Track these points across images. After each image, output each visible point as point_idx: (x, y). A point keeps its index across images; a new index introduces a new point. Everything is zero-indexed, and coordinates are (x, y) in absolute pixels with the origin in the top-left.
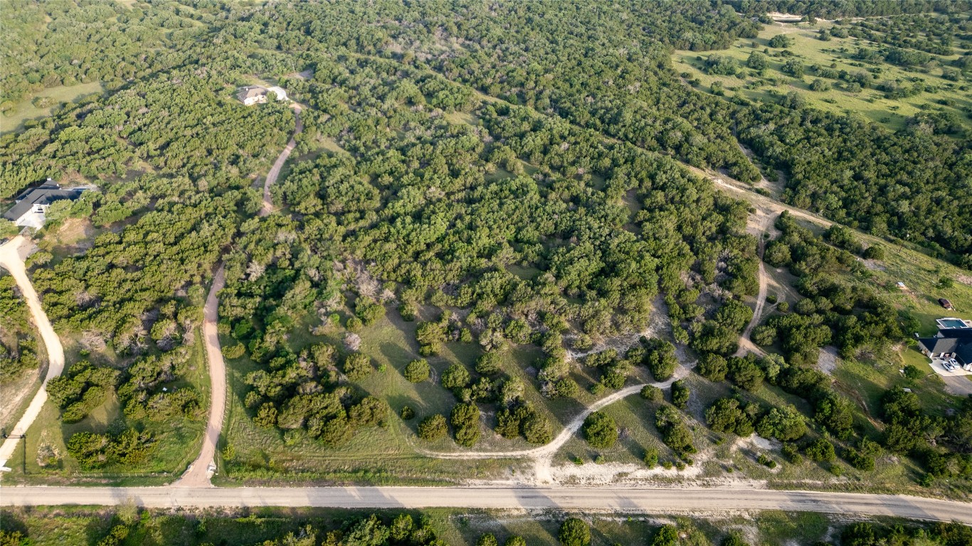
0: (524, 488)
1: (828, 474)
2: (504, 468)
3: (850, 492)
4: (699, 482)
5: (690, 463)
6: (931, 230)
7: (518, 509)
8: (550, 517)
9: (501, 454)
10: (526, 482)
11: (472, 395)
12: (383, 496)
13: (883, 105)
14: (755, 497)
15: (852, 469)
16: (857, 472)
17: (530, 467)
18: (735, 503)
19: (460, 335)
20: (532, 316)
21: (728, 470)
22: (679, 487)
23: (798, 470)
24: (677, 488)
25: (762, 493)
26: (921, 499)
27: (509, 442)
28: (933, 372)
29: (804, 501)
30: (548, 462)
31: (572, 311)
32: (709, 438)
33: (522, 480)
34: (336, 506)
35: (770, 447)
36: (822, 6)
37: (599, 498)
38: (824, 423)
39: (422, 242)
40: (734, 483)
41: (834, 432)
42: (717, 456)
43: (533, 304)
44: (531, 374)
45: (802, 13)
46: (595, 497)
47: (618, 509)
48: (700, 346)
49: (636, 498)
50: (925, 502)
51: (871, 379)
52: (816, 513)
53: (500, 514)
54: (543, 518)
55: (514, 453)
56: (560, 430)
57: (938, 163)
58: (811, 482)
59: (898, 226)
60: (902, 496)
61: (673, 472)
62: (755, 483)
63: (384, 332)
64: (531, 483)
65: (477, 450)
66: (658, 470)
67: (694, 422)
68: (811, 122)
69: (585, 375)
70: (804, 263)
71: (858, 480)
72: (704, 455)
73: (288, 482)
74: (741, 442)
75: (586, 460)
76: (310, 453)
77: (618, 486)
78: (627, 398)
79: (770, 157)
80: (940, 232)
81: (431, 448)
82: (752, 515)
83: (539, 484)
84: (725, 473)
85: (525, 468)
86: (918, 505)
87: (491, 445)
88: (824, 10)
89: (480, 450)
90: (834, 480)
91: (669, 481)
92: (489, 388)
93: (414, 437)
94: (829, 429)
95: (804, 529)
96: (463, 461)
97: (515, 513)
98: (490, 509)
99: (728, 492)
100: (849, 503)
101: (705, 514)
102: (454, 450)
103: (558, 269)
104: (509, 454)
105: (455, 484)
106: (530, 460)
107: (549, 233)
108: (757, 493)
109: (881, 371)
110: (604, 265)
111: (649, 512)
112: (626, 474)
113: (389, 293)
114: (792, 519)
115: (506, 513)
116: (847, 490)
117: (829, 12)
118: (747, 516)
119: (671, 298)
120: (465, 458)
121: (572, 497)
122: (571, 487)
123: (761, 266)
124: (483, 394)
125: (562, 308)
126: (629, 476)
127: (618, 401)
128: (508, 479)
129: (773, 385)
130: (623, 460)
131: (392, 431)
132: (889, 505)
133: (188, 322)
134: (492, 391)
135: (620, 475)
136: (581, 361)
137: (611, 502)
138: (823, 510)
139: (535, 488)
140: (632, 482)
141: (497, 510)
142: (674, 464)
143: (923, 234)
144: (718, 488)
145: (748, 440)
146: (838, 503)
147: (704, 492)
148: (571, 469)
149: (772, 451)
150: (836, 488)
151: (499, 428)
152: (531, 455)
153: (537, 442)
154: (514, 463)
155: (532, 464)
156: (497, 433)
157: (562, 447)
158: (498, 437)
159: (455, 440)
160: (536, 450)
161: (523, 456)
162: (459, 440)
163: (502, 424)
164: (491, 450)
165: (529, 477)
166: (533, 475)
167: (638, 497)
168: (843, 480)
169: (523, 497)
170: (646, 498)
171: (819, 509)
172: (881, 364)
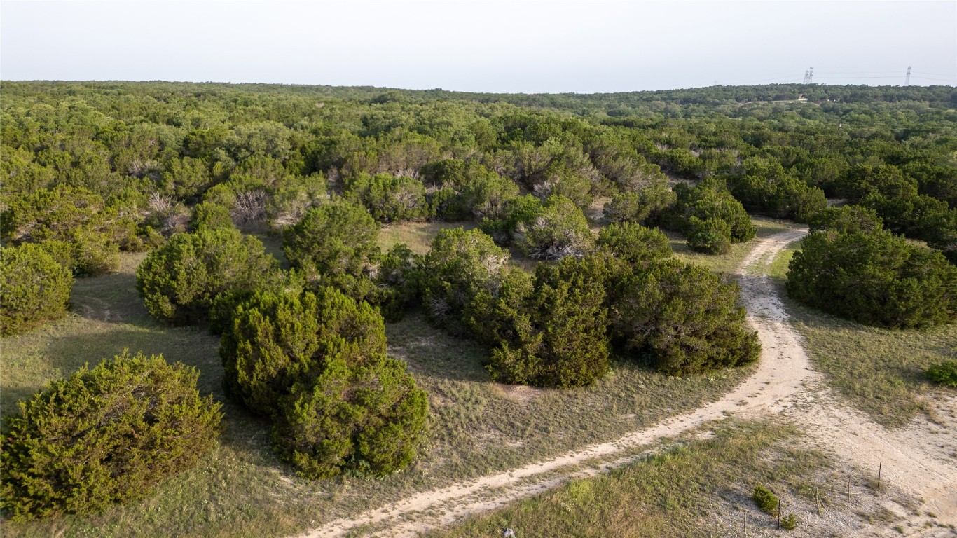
151: (516, 342)
152: (744, 414)
153: (714, 363)
154: (718, 467)
155: (807, 445)
156: (507, 380)
157: (817, 362)
158: (520, 394)
159: (289, 466)
160: (742, 391)
161: (724, 430)
162: (317, 452)
163: (524, 324)
164: (535, 453)
165: (868, 503)
166: (874, 486)
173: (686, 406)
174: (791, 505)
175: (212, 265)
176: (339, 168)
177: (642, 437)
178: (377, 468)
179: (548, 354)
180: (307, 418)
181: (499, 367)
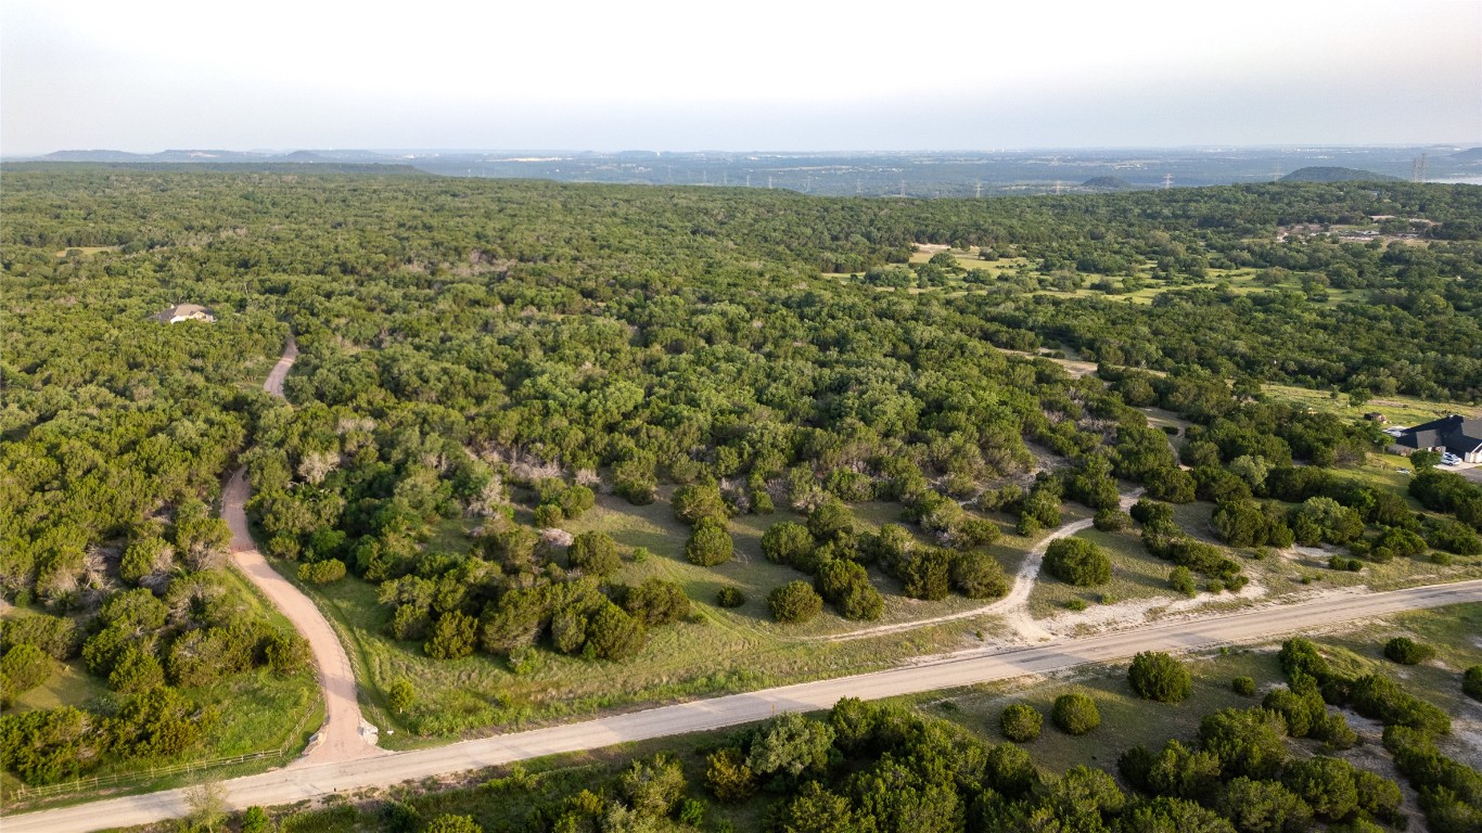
0: (1012, 651)
1: (1433, 565)
2: (957, 635)
4: (1275, 601)
5: (1241, 582)
7: (1028, 677)
8: (1091, 675)
9: (939, 619)
10: (1009, 645)
12: (767, 702)
14: (1369, 602)
15: (1458, 557)
16: (1469, 559)
17: (1001, 627)
18: (1350, 614)
19: (750, 502)
21: (1303, 583)
22: (1251, 611)
23: (1393, 568)
25: (1371, 598)
27: (937, 605)
29: (1437, 596)
30: (1025, 616)
31: (918, 452)
32: (1241, 556)
33: (1000, 642)
34: (685, 731)
35: (1331, 554)
36: (969, 233)
37: (1150, 640)
40: (1327, 594)
42: (1271, 571)
43: (854, 450)
45: (947, 242)
46: (1139, 641)
47: (1190, 647)
48: (1133, 468)
49: (1202, 631)
53: (1002, 688)
54: (1082, 678)
55: (960, 616)
56: (1012, 579)
58: (1421, 576)
61: (1225, 596)
63: (608, 520)
64: (1021, 644)
65: (893, 622)
66: (1204, 597)
68: (1052, 304)
72: (1252, 572)
73: (557, 719)
74: (1288, 554)
75: (1085, 604)
77: (1163, 624)
78: (1077, 535)
81: (808, 632)
82: (1387, 621)
83: (1032, 643)
84: (1301, 587)
85: (993, 628)
87: (910, 612)
88: (973, 236)
89: (897, 621)
90: (1447, 571)
93: (767, 624)
94: (1383, 522)
96: (879, 639)
97: (1029, 682)
98: (980, 685)
99: (1328, 604)
101: (1323, 630)
102: (850, 629)
105: (889, 667)
106: (993, 618)
108: (1368, 598)
110: (923, 404)
111: (1241, 643)
112: (1162, 610)
113: (587, 476)
114: (1443, 614)
115: (1013, 685)
116: (1476, 577)
117: (980, 240)
118: (1382, 623)
119: (1044, 432)
120: (879, 634)
121: (1104, 648)
122: (1088, 638)
126: (1167, 611)
128: (977, 646)
130: (1140, 595)
131: (718, 624)
133: (199, 547)
135: (1153, 612)
136: (970, 507)
137: (1170, 642)
138: (1471, 600)
139: (1032, 648)
140: (1180, 616)
142: (1220, 587)
143: (1284, 369)
144: (1309, 603)
145: (1295, 551)
147: (1295, 609)
148: (1070, 617)
149: (1339, 556)
150: (1459, 577)
151: (913, 584)
152: (989, 613)
153: (988, 595)
154: (971, 626)
155: (1003, 623)
156: (910, 596)
157: (1031, 597)
158: (914, 601)
159: (844, 616)
160: (992, 606)
161: (979, 616)
162: (852, 613)
163: (916, 577)
164: (917, 619)
165: (1010, 637)
166: (1015, 634)
167: (1207, 630)
168: (1461, 570)
169: (1023, 661)
170: (1219, 629)
171: (1463, 600)
172: (1368, 467)
173: (971, 609)
174: (987, 636)
175: (793, 540)
176: (818, 459)
177: (952, 617)
178: (869, 619)
179: (924, 588)
180: (850, 603)
181: (908, 591)
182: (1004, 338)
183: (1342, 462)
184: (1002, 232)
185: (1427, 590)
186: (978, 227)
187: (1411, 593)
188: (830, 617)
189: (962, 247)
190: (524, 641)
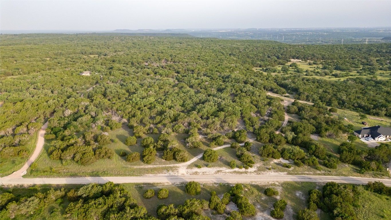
0: (172, 176)
1: (315, 170)
2: (164, 170)
3: (326, 175)
4: (255, 173)
5: (251, 167)
6: (356, 104)
7: (168, 183)
9: (164, 166)
11: (154, 147)
12: (103, 180)
13: (334, 79)
14: (281, 177)
15: (326, 168)
16: (329, 170)
17: (177, 169)
18: (272, 180)
19: (153, 131)
20: (186, 124)
21: (269, 169)
22: (246, 174)
23: (302, 169)
24: (244, 175)
25: (285, 176)
26: (360, 178)
27: (168, 162)
28: (362, 141)
29: (304, 178)
30: (185, 168)
31: (203, 122)
32: (260, 159)
33: (172, 173)
34: (79, 183)
35: (289, 162)
36: (309, 56)
37: (207, 178)
38: (313, 154)
39: (142, 105)
40: (272, 173)
41: (317, 157)
42: (264, 165)
43: (186, 120)
44: (183, 142)
46: (206, 178)
47: (216, 182)
49: (225, 178)
50: (362, 179)
51: (334, 143)
52: (310, 182)
53: (159, 185)
54: (180, 185)
55: (170, 165)
56: (192, 158)
57: (357, 89)
58: (308, 173)
59: (342, 104)
60: (351, 177)
61: (243, 170)
62: (282, 173)
63: (120, 131)
64: (176, 175)
65: (153, 165)
66: (237, 169)
67: (254, 155)
68: (306, 81)
69: (207, 142)
70: (303, 111)
71: (330, 172)
72: (258, 165)
73: (59, 177)
74: (276, 161)
75: (203, 166)
76: (74, 167)
77: (217, 175)
78: (224, 148)
79: (289, 88)
80: (359, 104)
81: (131, 165)
82: (280, 183)
83: (179, 175)
84: (268, 170)
85: (174, 170)
86: (359, 180)
87: (160, 163)
88: (310, 58)
89: (154, 165)
90: (318, 172)
91: (241, 173)
92: (162, 145)
93: (124, 161)
94: (315, 156)
95: (304, 187)
96: (145, 169)
97: (167, 184)
98: (154, 183)
99: (269, 176)
100: (326, 179)
101: (257, 183)
102: (142, 165)
103: (198, 110)
104: (167, 166)
105: (139, 176)
106: (177, 167)
107: (197, 103)
108: (283, 176)
109: (338, 141)
110: (218, 109)
111: (230, 183)
112: (221, 171)
113: (125, 120)
114: (299, 184)
115: (162, 184)
116: (325, 175)
117: (312, 58)
118: (277, 183)
119: (246, 119)
120: (146, 167)
121: (194, 179)
122: (194, 176)
123: (286, 114)
124: (159, 146)
125: (199, 121)
126: (222, 171)
127: (220, 149)
128: (165, 173)
129: (290, 144)
130: (220, 166)
131: (115, 160)
132: (345, 180)
134: (164, 146)
135: (218, 171)
136: (206, 138)
137: (213, 180)
138: (314, 181)
140: (224, 173)
141: (158, 183)
142: (244, 167)
143: (353, 106)
144: (264, 175)
145: (279, 160)
146: (320, 179)
147: (257, 176)
148: (196, 170)
149: (289, 164)
150: (319, 174)
154: (169, 168)
156: (163, 159)
157: (192, 163)
161: (174, 166)
167: (226, 178)
168: (323, 172)
169: (171, 179)
170: (230, 178)
171: (311, 181)
172: (338, 139)
173: (174, 164)
179: (167, 157)
182: (275, 90)
183: (330, 136)
184: (320, 56)
185: (303, 177)
186: (313, 55)
187: (297, 177)
188: (140, 161)
189: (305, 61)
190: (68, 158)
